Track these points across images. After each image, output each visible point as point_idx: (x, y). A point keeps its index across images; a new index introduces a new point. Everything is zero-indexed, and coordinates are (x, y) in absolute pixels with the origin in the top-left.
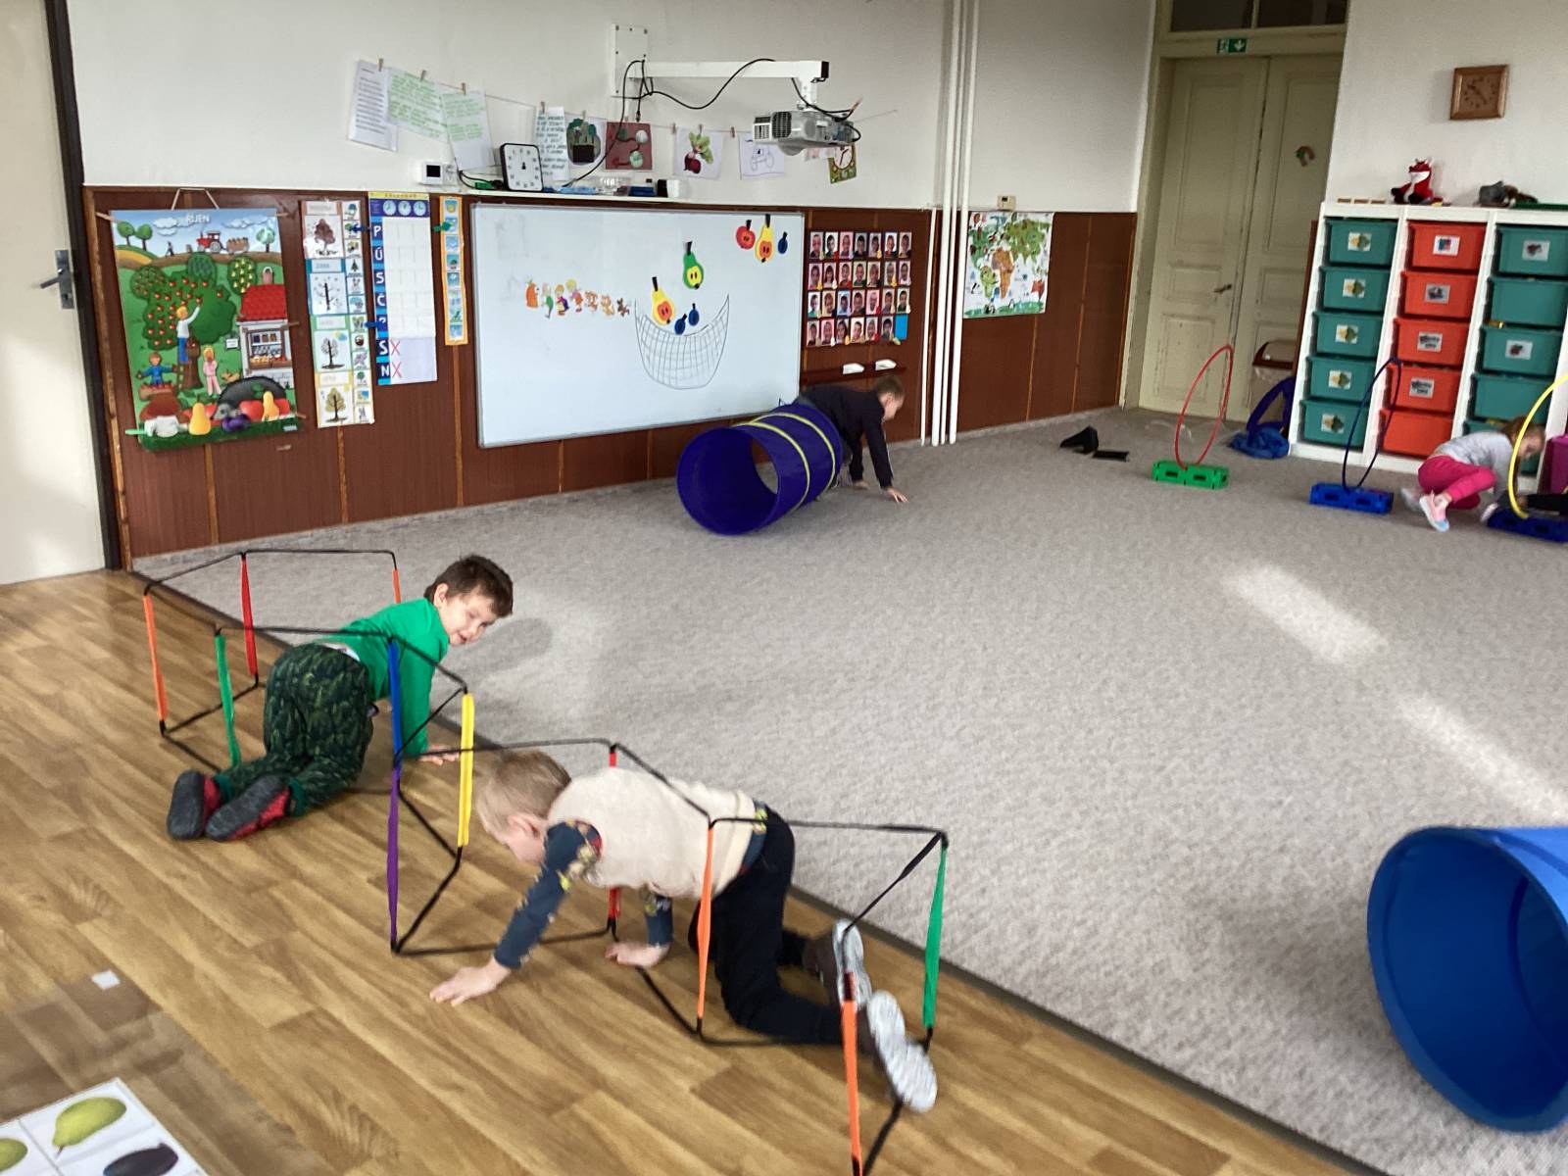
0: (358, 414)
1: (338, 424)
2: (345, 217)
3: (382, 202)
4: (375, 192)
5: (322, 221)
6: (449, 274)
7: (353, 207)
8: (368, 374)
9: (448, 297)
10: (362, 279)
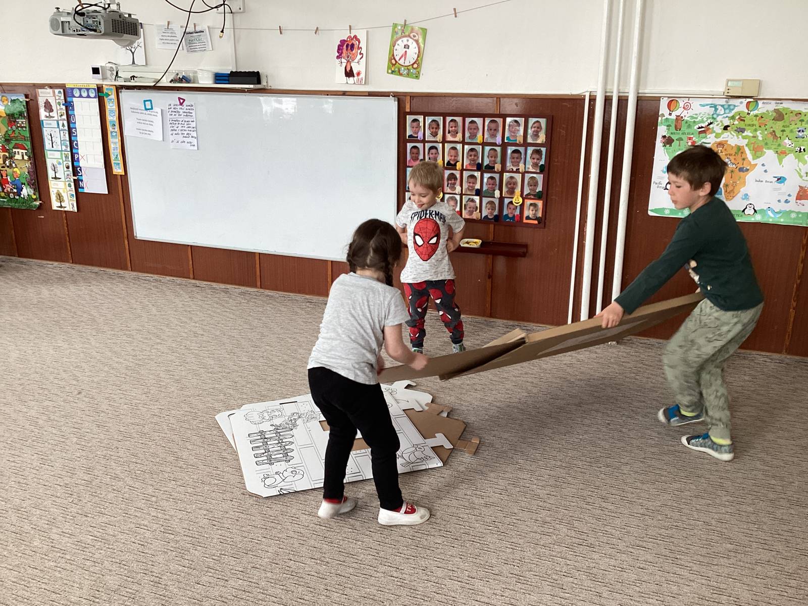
0: (71, 206)
1: (62, 209)
2: (57, 98)
3: (72, 89)
4: (69, 83)
5: (47, 100)
6: (111, 132)
7: (60, 92)
8: (72, 184)
9: (112, 146)
10: (67, 132)
